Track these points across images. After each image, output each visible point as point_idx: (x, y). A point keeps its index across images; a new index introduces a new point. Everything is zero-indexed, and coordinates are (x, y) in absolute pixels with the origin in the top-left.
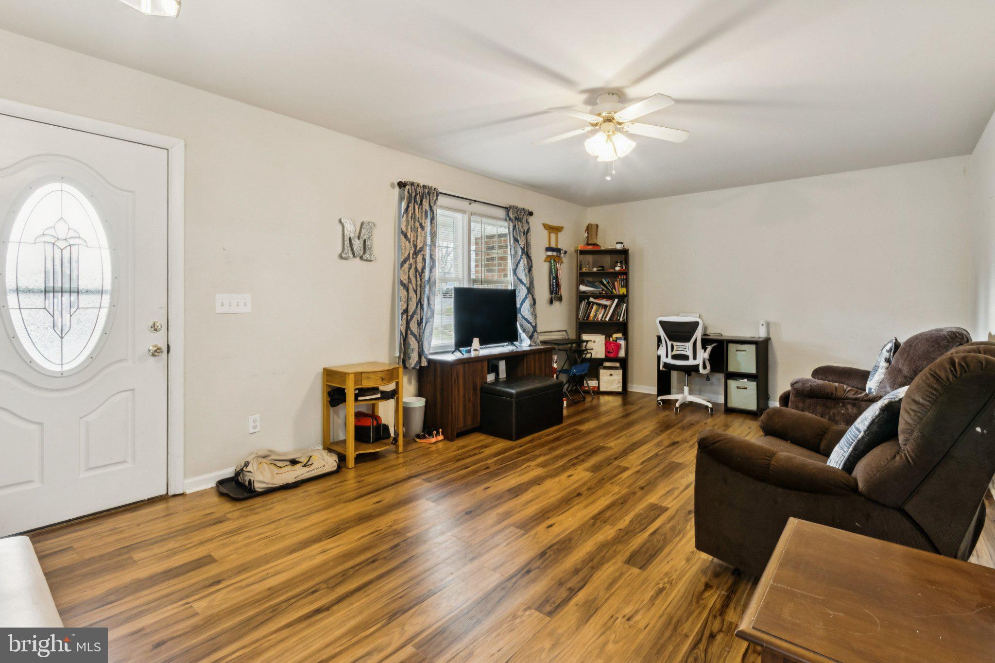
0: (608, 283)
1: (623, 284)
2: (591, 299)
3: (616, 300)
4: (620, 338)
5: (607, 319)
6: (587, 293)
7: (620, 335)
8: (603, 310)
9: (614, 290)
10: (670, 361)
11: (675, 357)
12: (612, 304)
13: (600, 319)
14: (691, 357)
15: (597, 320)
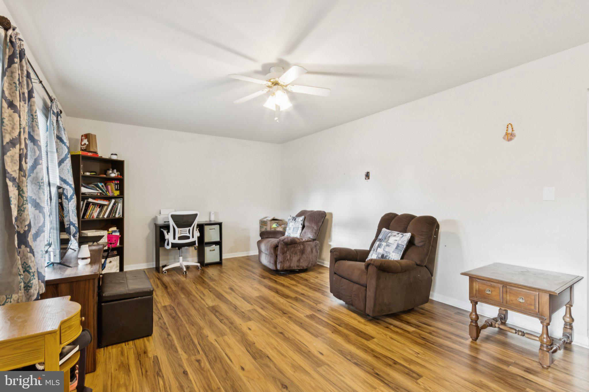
0: (103, 186)
1: (116, 188)
2: (90, 200)
3: (113, 201)
4: (115, 231)
5: (105, 216)
6: (86, 195)
7: (115, 229)
8: (99, 210)
9: (107, 192)
10: (177, 241)
11: (180, 238)
12: (110, 204)
13: (95, 217)
14: (191, 237)
15: (92, 218)
